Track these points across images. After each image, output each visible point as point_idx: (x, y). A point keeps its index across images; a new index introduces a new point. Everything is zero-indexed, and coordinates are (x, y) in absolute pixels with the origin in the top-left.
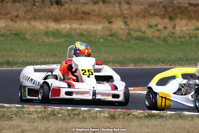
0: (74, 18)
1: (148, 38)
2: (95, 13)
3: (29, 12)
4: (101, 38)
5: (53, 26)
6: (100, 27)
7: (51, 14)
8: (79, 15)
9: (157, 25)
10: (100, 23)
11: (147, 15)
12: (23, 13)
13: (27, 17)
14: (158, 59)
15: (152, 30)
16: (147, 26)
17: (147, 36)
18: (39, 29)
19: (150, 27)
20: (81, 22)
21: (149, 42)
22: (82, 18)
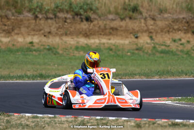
0: (103, 33)
1: (172, 52)
2: (122, 29)
3: (61, 28)
4: (128, 52)
5: (83, 41)
6: (127, 42)
7: (81, 30)
8: (107, 31)
9: (180, 40)
10: (127, 37)
11: (171, 30)
12: (55, 29)
13: (59, 33)
14: (182, 71)
15: (176, 44)
16: (171, 40)
17: (171, 50)
18: (70, 44)
19: (175, 41)
20: (109, 37)
21: (174, 55)
22: (110, 34)
